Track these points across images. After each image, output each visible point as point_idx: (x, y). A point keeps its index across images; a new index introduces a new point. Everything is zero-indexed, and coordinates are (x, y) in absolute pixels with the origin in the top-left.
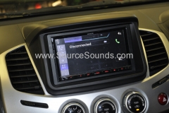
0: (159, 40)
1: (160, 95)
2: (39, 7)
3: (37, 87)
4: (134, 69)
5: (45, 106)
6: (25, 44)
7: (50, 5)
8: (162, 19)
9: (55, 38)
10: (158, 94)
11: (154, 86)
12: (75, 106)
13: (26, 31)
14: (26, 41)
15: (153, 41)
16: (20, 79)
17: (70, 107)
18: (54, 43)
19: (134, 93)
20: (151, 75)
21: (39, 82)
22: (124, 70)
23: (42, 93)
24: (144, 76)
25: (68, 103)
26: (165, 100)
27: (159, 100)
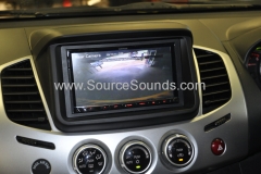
0: (222, 64)
1: (214, 141)
2: (69, 5)
3: (41, 119)
4: (182, 103)
5: (51, 146)
7: (84, 3)
8: (230, 34)
9: (71, 51)
11: (207, 128)
12: (93, 150)
14: (32, 53)
15: (212, 65)
17: (85, 150)
18: (70, 58)
19: (178, 136)
20: (204, 113)
21: (45, 112)
24: (195, 114)
25: (84, 144)
26: (220, 148)
27: (212, 149)
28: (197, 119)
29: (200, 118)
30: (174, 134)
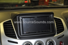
0: (61, 21)
3: (14, 36)
4: (51, 31)
5: (17, 43)
6: (11, 19)
8: (63, 14)
9: (22, 18)
10: (60, 41)
11: (58, 38)
12: (28, 44)
13: (12, 14)
14: (11, 18)
16: (8, 32)
17: (26, 44)
18: (22, 20)
19: (51, 40)
22: (48, 31)
23: (16, 38)
24: (55, 34)
26: (62, 44)
27: (60, 44)
28: (55, 36)
29: (56, 35)
30: (49, 40)
